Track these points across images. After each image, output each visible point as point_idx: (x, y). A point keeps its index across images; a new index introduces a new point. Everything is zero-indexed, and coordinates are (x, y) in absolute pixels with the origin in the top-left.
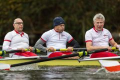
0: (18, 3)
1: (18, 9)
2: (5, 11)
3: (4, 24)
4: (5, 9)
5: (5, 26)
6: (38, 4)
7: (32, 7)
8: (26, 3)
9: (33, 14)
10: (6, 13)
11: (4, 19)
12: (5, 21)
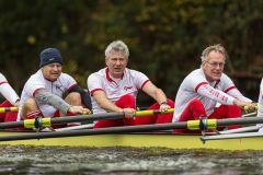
0: (196, 6)
1: (196, 20)
2: (164, 25)
3: (162, 53)
4: (165, 20)
5: (166, 57)
6: (241, 9)
7: (227, 14)
8: (214, 5)
9: (230, 32)
10: (169, 29)
11: (164, 42)
12: (164, 47)
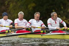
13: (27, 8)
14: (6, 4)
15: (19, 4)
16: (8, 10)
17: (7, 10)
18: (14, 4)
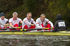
13: (66, 7)
14: (46, 3)
15: (59, 3)
16: (48, 8)
17: (46, 9)
18: (53, 2)
